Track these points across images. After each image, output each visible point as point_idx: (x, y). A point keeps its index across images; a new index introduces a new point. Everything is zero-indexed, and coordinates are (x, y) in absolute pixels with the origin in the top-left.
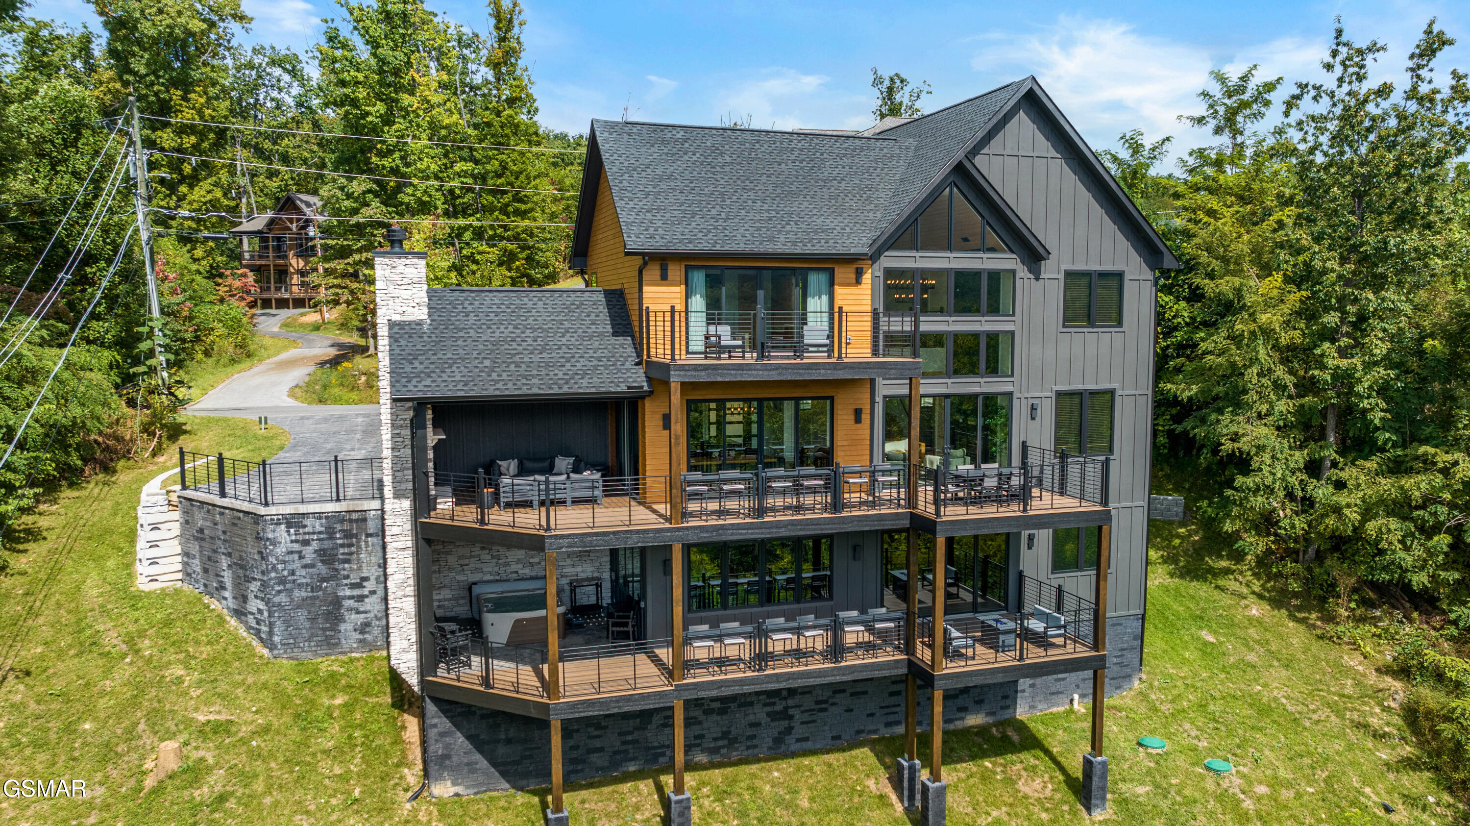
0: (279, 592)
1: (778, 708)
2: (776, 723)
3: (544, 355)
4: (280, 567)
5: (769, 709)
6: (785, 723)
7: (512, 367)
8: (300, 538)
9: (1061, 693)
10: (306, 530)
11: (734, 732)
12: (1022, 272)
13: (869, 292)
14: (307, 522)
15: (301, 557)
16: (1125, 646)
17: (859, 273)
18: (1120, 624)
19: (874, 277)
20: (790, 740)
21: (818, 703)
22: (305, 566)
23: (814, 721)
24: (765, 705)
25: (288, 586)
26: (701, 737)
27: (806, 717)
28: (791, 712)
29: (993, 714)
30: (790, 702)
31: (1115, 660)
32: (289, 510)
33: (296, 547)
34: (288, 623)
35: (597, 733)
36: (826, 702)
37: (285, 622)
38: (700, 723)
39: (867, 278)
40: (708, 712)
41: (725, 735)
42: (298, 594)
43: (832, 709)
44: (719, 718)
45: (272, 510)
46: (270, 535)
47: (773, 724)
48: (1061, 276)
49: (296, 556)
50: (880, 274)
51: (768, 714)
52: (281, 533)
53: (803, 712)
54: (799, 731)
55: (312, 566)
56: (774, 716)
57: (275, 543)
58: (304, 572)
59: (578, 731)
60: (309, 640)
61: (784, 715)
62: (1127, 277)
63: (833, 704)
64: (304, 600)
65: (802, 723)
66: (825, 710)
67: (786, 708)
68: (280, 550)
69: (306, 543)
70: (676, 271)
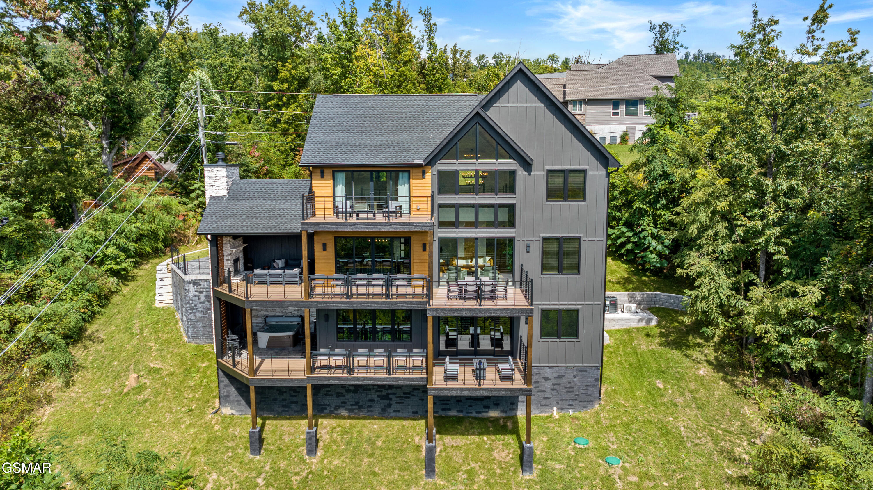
0: (191, 313)
1: (384, 393)
2: (383, 401)
3: (271, 213)
4: (191, 302)
5: (379, 393)
6: (388, 402)
7: (254, 219)
8: (199, 290)
9: (547, 405)
10: (201, 286)
11: (361, 403)
12: (520, 171)
13: (430, 182)
14: (201, 283)
15: (199, 299)
16: (589, 384)
17: (424, 173)
18: (586, 371)
19: (432, 175)
20: (390, 410)
21: (404, 393)
22: (201, 303)
23: (403, 403)
24: (377, 391)
25: (194, 311)
26: (345, 403)
27: (398, 400)
28: (390, 396)
29: (505, 412)
30: (390, 391)
31: (582, 391)
32: (194, 277)
33: (197, 294)
34: (194, 327)
35: (294, 394)
36: (409, 393)
37: (193, 327)
38: (344, 396)
39: (428, 175)
40: (348, 391)
41: (357, 403)
42: (198, 315)
43: (412, 397)
44: (353, 395)
45: (187, 277)
46: (187, 288)
47: (381, 401)
48: (545, 173)
49: (197, 298)
50: (435, 173)
51: (379, 396)
52: (191, 288)
53: (397, 397)
54: (395, 406)
55: (203, 303)
56: (382, 397)
57: (189, 291)
58: (200, 305)
59: (286, 392)
60: (203, 336)
61: (386, 397)
62: (589, 172)
63: (413, 395)
64: (201, 317)
65: (396, 403)
66: (409, 398)
67: (388, 394)
68: (191, 295)
69: (201, 292)
70: (328, 173)
